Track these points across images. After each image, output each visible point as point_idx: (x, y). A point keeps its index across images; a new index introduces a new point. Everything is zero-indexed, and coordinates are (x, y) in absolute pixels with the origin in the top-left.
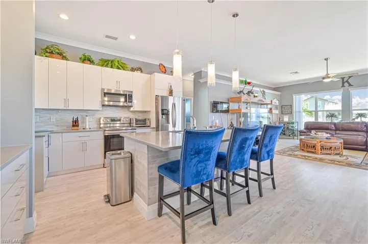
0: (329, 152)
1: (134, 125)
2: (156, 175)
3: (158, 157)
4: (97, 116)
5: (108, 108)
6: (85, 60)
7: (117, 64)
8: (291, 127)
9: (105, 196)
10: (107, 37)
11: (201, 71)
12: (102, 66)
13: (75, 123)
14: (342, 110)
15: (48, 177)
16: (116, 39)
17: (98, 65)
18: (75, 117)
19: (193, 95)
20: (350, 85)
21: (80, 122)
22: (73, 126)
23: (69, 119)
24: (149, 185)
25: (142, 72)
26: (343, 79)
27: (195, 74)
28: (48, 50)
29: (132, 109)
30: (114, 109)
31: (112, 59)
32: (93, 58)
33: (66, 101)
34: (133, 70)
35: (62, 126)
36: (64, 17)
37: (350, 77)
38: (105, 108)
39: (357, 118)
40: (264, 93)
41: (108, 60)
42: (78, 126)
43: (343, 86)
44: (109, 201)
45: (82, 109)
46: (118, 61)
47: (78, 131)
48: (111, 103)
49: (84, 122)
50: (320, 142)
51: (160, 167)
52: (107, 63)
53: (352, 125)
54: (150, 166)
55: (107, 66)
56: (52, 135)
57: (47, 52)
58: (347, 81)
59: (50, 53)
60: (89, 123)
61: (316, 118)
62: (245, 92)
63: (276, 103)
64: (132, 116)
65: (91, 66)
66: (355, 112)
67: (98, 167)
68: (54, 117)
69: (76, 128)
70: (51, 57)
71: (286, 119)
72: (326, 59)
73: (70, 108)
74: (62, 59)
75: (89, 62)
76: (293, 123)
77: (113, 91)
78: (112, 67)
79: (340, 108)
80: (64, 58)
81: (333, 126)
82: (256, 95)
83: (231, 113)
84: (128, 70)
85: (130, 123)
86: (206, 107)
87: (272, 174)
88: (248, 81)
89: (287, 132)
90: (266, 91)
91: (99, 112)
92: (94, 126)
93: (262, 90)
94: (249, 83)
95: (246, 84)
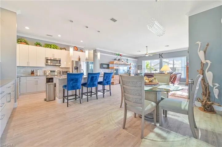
1: (62, 74)
2: (62, 89)
3: (63, 83)
4: (44, 69)
5: (49, 66)
6: (37, 44)
7: (53, 46)
9: (44, 99)
10: (47, 35)
11: (96, 50)
12: (46, 47)
13: (33, 73)
15: (20, 95)
16: (52, 36)
17: (44, 47)
18: (32, 70)
19: (93, 60)
21: (35, 72)
22: (31, 74)
23: (30, 71)
24: (59, 92)
25: (66, 50)
27: (94, 50)
28: (19, 41)
29: (61, 67)
30: (52, 66)
31: (50, 44)
32: (41, 44)
33: (28, 63)
34: (61, 49)
35: (26, 74)
36: (27, 28)
38: (47, 66)
40: (127, 60)
41: (49, 45)
42: (34, 74)
43: (160, 57)
44: (46, 100)
45: (36, 66)
46: (53, 45)
47: (34, 76)
48: (51, 64)
49: (37, 72)
51: (63, 86)
52: (48, 46)
54: (60, 86)
55: (48, 47)
56: (21, 77)
57: (19, 42)
58: (161, 55)
59: (20, 42)
60: (40, 73)
62: (117, 59)
64: (61, 70)
65: (41, 47)
67: (43, 92)
68: (22, 70)
69: (33, 75)
70: (21, 44)
71: (139, 72)
72: (147, 47)
73: (30, 66)
74: (26, 44)
75: (39, 46)
76: (142, 74)
77: (52, 59)
78: (50, 48)
79: (159, 67)
80: (27, 44)
82: (123, 61)
83: (111, 69)
84: (59, 49)
85: (60, 73)
86: (98, 66)
87: (110, 90)
88: (120, 54)
90: (128, 58)
91: (44, 68)
92: (42, 74)
93: (126, 58)
94: (121, 55)
95: (119, 56)
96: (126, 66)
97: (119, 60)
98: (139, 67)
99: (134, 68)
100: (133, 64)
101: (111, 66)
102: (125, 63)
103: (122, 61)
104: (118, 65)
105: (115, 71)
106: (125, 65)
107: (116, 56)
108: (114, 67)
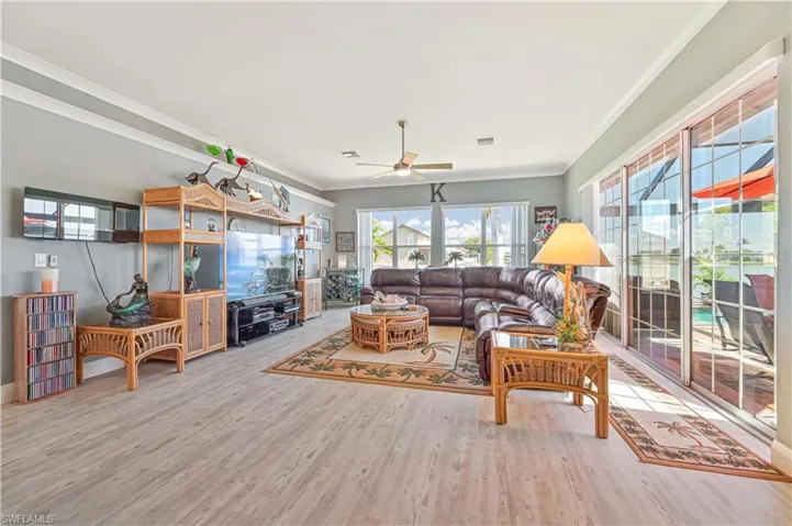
0: (403, 344)
8: (352, 280)
14: (432, 246)
20: (442, 200)
26: (433, 185)
37: (442, 184)
39: (451, 260)
40: (284, 195)
43: (433, 201)
50: (388, 320)
53: (445, 275)
58: (438, 192)
61: (395, 261)
62: (214, 178)
63: (314, 223)
66: (449, 251)
71: (342, 264)
72: (402, 124)
76: (355, 272)
79: (429, 243)
81: (417, 277)
82: (257, 195)
88: (238, 153)
89: (344, 295)
93: (278, 185)
94: (242, 162)
95: (229, 162)
96: (276, 228)
97: (226, 185)
98: (343, 240)
99: (319, 246)
100: (315, 224)
101: (150, 219)
102: (268, 211)
103: (253, 199)
104: (217, 218)
105: (196, 264)
106: (271, 222)
107: (206, 160)
108: (178, 232)
